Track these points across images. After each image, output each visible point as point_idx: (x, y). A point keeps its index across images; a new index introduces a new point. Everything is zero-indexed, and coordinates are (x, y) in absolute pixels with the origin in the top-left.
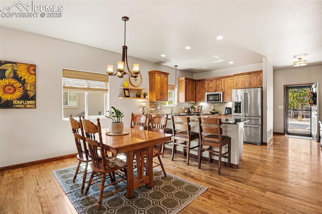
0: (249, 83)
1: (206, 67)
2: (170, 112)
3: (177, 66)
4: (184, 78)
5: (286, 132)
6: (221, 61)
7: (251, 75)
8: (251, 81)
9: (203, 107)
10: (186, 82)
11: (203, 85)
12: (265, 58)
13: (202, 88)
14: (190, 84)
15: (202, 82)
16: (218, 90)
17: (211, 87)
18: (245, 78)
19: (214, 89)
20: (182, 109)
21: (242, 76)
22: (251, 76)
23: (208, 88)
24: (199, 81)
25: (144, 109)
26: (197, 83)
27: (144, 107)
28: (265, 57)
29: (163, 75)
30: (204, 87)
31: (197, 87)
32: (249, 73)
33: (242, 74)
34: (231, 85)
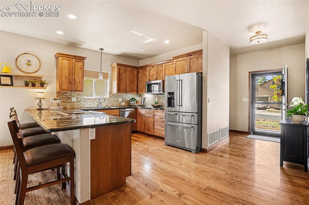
0: (189, 67)
1: (143, 51)
2: (96, 105)
3: (103, 49)
4: (116, 64)
5: (251, 131)
6: (151, 40)
7: (191, 56)
8: (191, 65)
9: (146, 99)
10: (119, 69)
11: (145, 73)
12: (206, 32)
13: (144, 76)
14: (128, 71)
15: (144, 69)
16: (159, 78)
17: (153, 75)
18: (185, 61)
19: (155, 77)
20: (118, 101)
21: (181, 59)
22: (192, 58)
23: (149, 76)
24: (141, 67)
25: (40, 101)
26: (139, 70)
27: (40, 99)
28: (206, 30)
29: (74, 60)
30: (146, 75)
31: (139, 76)
32: (189, 55)
33: (181, 56)
34: (172, 72)
